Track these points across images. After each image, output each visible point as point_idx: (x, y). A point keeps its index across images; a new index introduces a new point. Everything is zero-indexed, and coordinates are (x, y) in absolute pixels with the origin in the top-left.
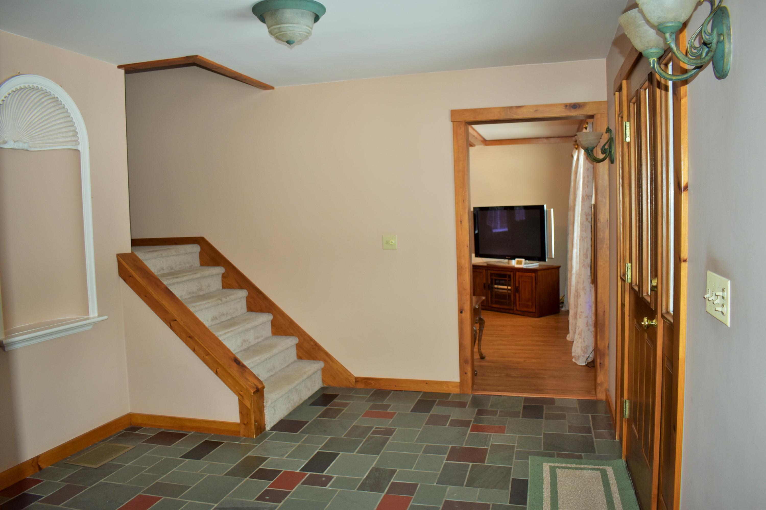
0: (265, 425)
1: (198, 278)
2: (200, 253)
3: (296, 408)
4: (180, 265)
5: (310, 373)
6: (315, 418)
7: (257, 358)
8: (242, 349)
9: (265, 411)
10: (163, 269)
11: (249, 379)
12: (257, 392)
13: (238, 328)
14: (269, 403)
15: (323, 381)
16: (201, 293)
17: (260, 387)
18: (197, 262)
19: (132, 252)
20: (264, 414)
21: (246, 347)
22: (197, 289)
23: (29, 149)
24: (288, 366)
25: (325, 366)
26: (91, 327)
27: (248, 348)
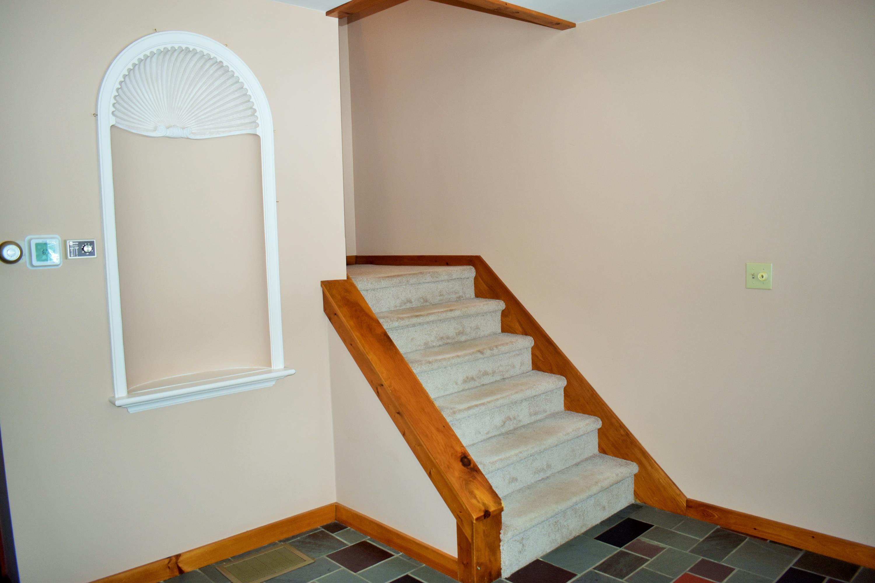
0: (501, 569)
1: (458, 317)
2: (476, 279)
3: (572, 540)
4: (441, 295)
5: (606, 484)
6: (591, 569)
7: (513, 452)
8: (503, 430)
9: (501, 548)
10: (411, 302)
11: (478, 493)
12: (485, 518)
13: (497, 400)
14: (509, 535)
15: (636, 494)
16: (463, 338)
17: (492, 508)
18: (471, 291)
19: (348, 277)
20: (500, 552)
21: (511, 428)
22: (456, 333)
23: (192, 137)
24: (577, 465)
25: (639, 471)
26: (274, 383)
27: (515, 429)
